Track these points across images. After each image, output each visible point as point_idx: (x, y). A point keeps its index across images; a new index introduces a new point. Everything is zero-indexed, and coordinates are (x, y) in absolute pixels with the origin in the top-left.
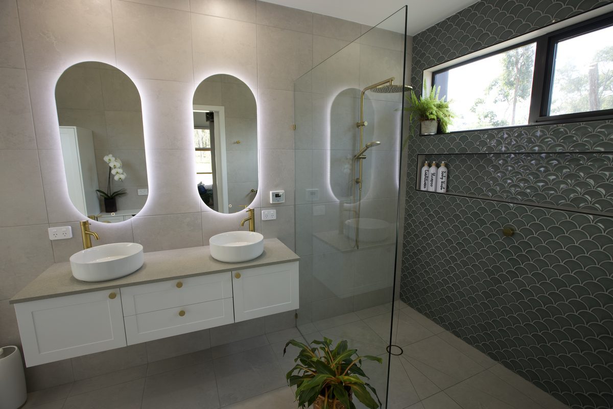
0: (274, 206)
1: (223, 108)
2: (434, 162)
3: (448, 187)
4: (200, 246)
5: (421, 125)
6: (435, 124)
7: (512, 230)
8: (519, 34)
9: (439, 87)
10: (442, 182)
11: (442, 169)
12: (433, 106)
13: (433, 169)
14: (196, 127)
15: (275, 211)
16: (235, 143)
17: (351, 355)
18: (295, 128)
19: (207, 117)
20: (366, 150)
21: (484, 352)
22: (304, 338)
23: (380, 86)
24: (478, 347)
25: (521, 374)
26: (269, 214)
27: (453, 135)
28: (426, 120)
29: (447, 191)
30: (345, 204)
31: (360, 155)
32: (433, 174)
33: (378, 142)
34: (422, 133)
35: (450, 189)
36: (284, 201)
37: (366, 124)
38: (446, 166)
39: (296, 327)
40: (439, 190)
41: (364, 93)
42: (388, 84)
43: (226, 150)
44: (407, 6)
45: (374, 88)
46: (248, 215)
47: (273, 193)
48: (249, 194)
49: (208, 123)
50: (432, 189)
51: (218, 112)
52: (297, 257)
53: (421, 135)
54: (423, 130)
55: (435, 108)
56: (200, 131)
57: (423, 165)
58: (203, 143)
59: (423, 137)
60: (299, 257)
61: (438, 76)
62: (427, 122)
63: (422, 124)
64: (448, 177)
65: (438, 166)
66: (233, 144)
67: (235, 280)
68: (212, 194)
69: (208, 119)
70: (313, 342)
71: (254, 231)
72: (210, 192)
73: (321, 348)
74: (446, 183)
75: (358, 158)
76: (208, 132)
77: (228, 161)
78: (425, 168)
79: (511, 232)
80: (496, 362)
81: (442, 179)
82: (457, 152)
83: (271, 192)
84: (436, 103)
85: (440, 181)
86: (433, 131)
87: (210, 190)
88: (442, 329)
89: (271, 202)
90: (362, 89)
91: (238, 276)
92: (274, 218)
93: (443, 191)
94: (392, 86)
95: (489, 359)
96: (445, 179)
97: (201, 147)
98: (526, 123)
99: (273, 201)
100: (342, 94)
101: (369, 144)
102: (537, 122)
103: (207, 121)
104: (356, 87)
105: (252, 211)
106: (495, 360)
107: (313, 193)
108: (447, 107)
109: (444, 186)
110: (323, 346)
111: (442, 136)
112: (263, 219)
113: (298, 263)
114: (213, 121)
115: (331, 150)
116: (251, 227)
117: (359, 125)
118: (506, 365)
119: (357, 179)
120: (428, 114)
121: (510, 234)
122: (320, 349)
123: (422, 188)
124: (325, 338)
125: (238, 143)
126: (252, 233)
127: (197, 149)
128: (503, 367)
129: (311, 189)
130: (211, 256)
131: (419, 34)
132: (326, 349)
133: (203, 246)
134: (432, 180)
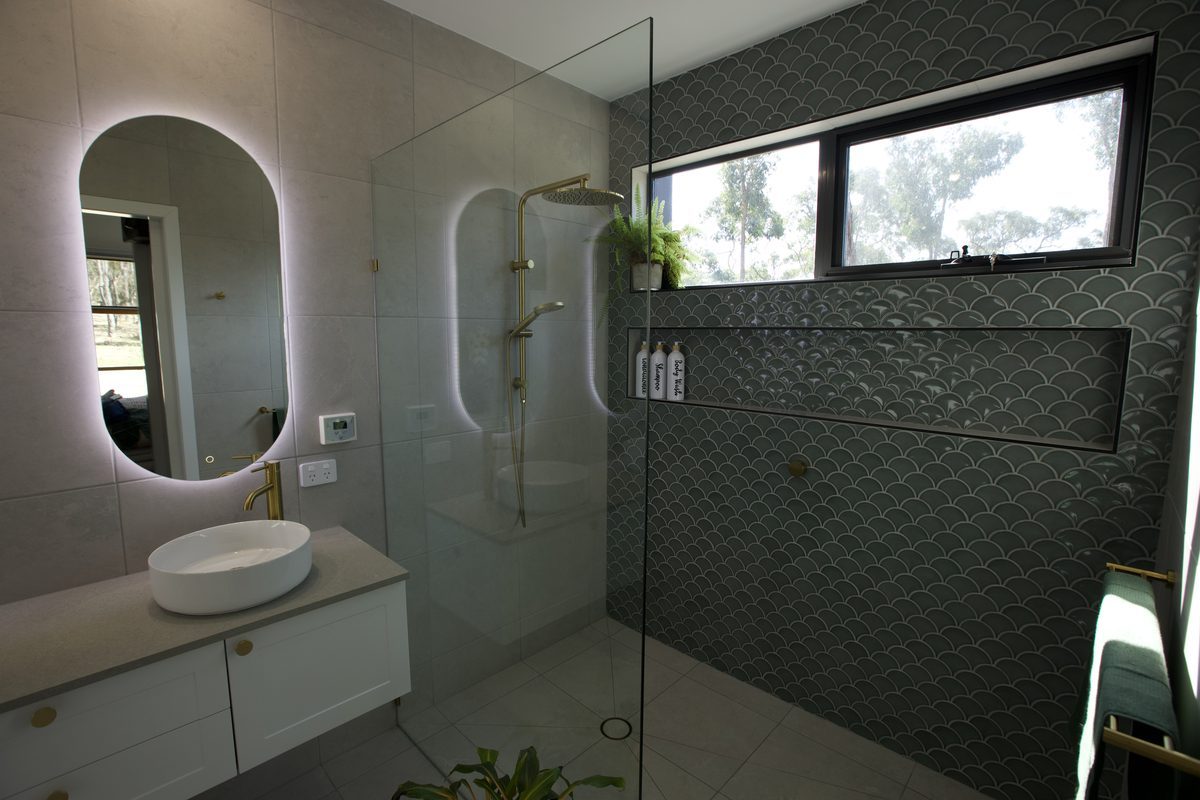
0: (328, 450)
1: (174, 210)
2: (660, 343)
3: (686, 390)
4: (117, 575)
5: (631, 272)
6: (658, 270)
7: (803, 464)
8: (795, 124)
9: (663, 202)
10: (677, 381)
11: (676, 356)
12: (657, 238)
13: (658, 357)
14: (93, 253)
15: (334, 461)
16: (209, 298)
17: (551, 784)
18: (375, 267)
19: (125, 230)
20: (534, 318)
21: (768, 690)
22: (419, 749)
23: (564, 189)
24: (758, 684)
25: (831, 717)
26: (316, 472)
27: (692, 293)
28: (643, 262)
29: (686, 398)
30: (495, 434)
31: (521, 330)
32: (659, 367)
33: (560, 304)
34: (635, 286)
35: (691, 393)
36: (355, 438)
37: (531, 264)
38: (683, 350)
39: (398, 726)
40: (672, 397)
41: (524, 201)
42: (578, 186)
43: (187, 315)
44: (651, 19)
45: (550, 192)
46: (262, 480)
47: (326, 420)
48: (253, 418)
49: (129, 246)
50: (657, 395)
51: (160, 221)
52: (402, 571)
53: (633, 291)
54: (637, 281)
55: (661, 242)
56: (103, 265)
57: (638, 349)
58: (113, 295)
59: (636, 295)
60: (406, 571)
61: (658, 183)
62: (644, 267)
63: (635, 269)
64: (687, 371)
65: (667, 351)
66: (207, 299)
67: (237, 661)
68: (147, 421)
69: (127, 235)
70: (455, 769)
71: (282, 519)
72: (140, 417)
73: (479, 782)
74: (683, 382)
75: (516, 335)
76: (128, 269)
77: (192, 341)
78: (642, 355)
79: (803, 468)
80: (790, 705)
81: (677, 375)
82: (701, 325)
83: (321, 419)
84: (660, 231)
85: (672, 379)
86: (656, 283)
87: (141, 411)
88: (693, 661)
89: (323, 442)
90: (520, 193)
91: (244, 648)
92: (333, 478)
93: (679, 398)
94: (586, 190)
95: (778, 701)
96: (681, 375)
97: (109, 302)
98: (811, 277)
99: (327, 438)
100: (481, 199)
101: (541, 307)
102: (827, 275)
103: (125, 240)
104: (509, 188)
105: (273, 469)
106: (789, 701)
107: (422, 415)
108: (678, 241)
109: (681, 388)
110: (481, 776)
111: (673, 294)
112: (302, 484)
113: (402, 585)
114: (147, 243)
115: (460, 318)
116: (275, 508)
117: (517, 267)
118: (808, 707)
119: (516, 379)
120: (647, 251)
121: (799, 472)
122: (474, 787)
123: (640, 394)
124: (482, 752)
125: (219, 297)
126: (277, 523)
127: (96, 310)
128: (802, 711)
129: (418, 407)
130: (155, 602)
131: (622, 99)
132: (488, 779)
133: (127, 574)
134: (658, 376)
